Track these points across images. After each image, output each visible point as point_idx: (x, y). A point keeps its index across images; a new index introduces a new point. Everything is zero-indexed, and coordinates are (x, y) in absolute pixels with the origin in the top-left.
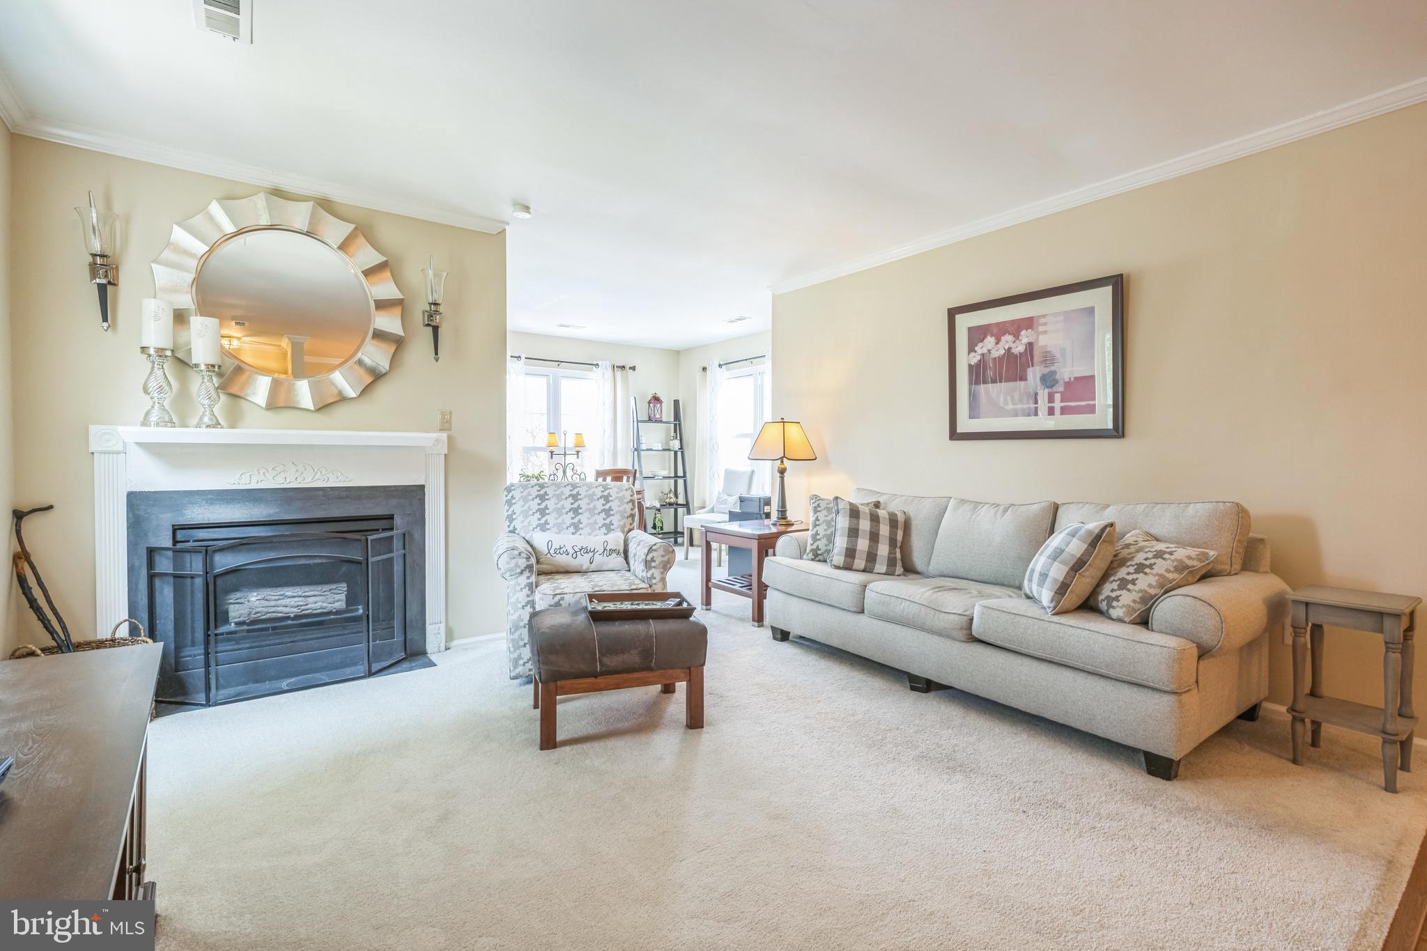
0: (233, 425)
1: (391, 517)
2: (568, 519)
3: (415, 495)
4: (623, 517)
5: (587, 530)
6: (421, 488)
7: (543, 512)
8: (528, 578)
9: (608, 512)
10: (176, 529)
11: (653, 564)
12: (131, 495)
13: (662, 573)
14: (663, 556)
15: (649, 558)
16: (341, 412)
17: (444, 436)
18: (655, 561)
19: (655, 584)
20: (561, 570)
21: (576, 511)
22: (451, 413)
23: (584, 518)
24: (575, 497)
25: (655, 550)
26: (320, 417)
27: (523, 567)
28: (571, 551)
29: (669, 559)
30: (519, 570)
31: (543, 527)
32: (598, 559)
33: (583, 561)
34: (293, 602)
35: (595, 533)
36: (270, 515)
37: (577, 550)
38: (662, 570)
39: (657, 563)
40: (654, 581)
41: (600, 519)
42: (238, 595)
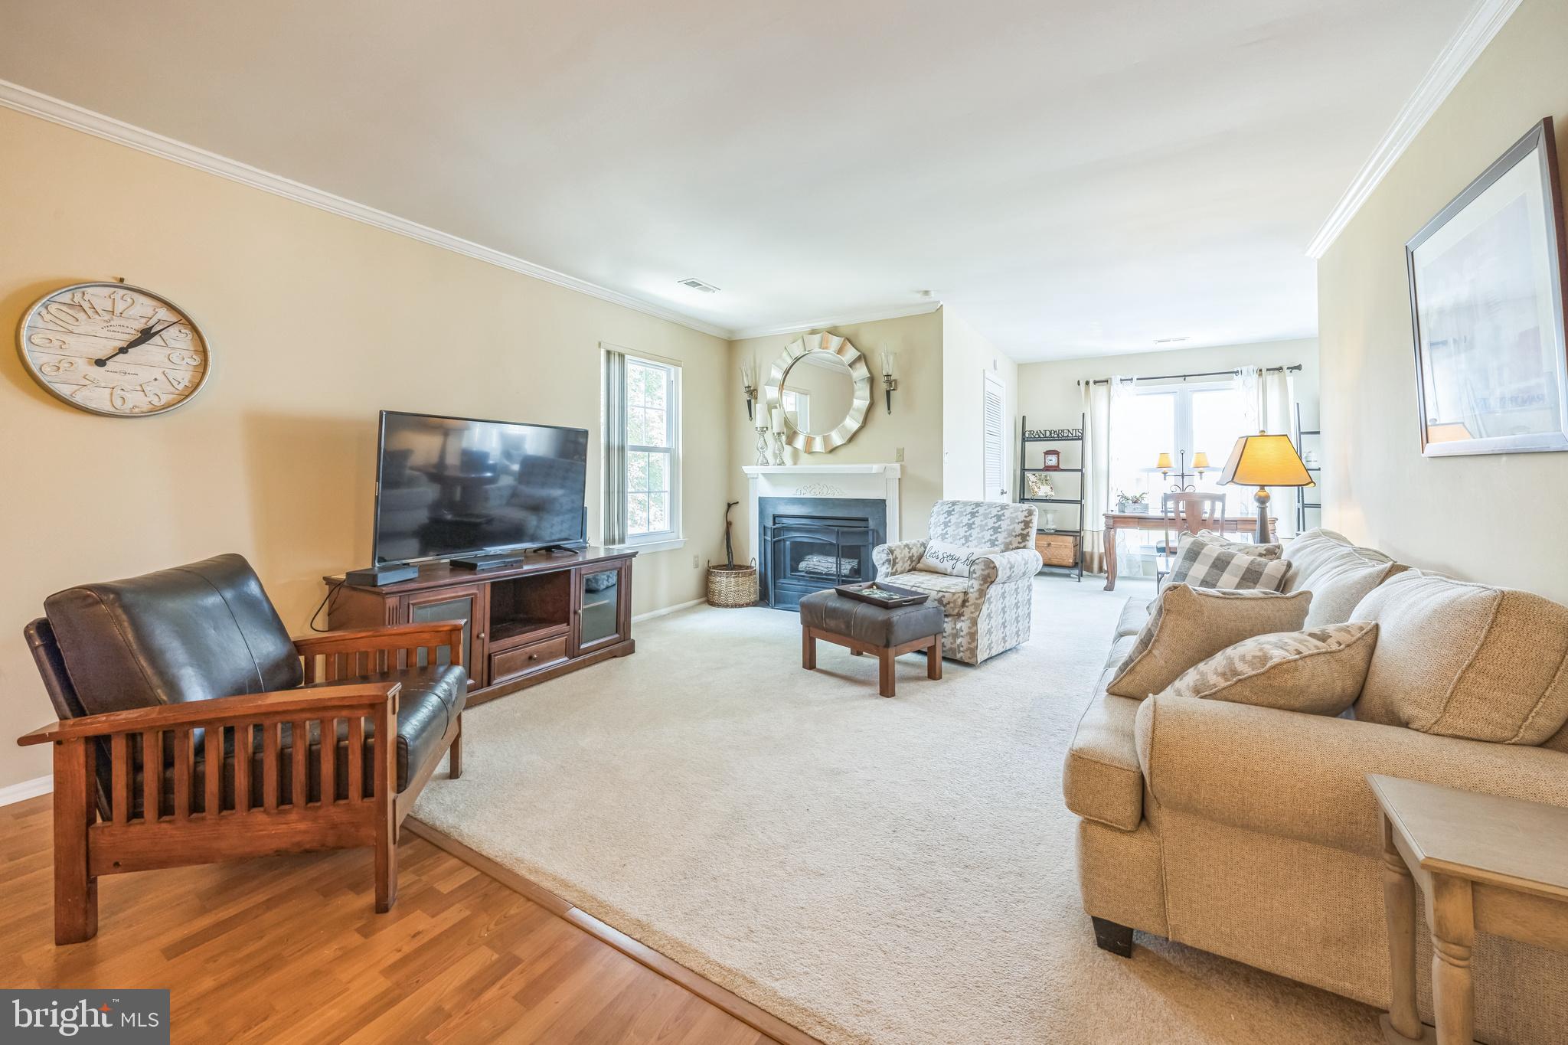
0: (795, 464)
1: (866, 520)
2: (962, 532)
3: (882, 503)
4: (1010, 535)
5: (975, 542)
6: (884, 501)
7: (946, 524)
8: (887, 568)
9: (996, 530)
10: (775, 517)
11: (974, 576)
12: (759, 498)
13: (981, 585)
14: (982, 570)
15: (971, 570)
16: (841, 453)
17: (897, 466)
18: (975, 573)
19: (972, 593)
20: (932, 570)
21: (970, 526)
22: (903, 449)
23: (974, 532)
24: (999, 518)
25: (977, 564)
26: (830, 456)
27: (884, 559)
28: (941, 556)
29: (989, 574)
30: (882, 562)
31: (943, 537)
32: (959, 566)
33: (947, 565)
34: (826, 565)
35: (980, 546)
36: (809, 513)
37: (945, 555)
38: (982, 582)
39: (978, 575)
40: (971, 590)
41: (987, 535)
42: (810, 557)
